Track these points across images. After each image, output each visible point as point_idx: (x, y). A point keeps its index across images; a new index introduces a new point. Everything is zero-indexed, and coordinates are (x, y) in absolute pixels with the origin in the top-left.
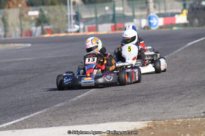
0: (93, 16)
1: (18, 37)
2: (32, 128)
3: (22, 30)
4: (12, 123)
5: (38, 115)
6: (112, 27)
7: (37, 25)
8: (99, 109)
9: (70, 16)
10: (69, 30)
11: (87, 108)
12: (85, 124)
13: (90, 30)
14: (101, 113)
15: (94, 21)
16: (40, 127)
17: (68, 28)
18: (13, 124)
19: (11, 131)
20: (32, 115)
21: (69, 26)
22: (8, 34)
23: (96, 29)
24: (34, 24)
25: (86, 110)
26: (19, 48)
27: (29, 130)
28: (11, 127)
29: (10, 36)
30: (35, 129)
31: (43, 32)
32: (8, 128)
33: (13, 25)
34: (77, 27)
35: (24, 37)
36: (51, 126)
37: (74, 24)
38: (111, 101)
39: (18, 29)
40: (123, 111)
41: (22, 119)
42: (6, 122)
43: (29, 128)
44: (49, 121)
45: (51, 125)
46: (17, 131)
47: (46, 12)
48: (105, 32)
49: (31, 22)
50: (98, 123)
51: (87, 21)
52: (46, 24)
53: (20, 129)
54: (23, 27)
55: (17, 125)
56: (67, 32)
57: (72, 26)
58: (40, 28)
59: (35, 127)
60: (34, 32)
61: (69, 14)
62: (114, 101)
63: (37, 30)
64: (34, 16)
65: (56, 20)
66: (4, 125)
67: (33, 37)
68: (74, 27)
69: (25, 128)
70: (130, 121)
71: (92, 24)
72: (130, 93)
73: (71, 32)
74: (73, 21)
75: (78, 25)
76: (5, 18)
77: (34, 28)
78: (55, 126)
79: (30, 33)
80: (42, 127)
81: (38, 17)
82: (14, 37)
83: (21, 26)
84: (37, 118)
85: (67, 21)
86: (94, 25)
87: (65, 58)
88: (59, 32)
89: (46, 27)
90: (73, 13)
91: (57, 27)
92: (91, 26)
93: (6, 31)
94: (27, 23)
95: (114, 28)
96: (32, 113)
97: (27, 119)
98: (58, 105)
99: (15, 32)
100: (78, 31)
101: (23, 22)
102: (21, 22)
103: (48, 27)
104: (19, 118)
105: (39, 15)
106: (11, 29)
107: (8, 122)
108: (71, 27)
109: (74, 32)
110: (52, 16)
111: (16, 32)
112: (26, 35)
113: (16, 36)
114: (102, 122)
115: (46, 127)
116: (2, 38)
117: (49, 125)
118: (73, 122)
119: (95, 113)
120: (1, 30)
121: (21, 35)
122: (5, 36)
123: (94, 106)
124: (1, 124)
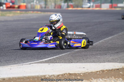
1: (53, 9)
2: (60, 63)
3: (55, 4)
4: (48, 59)
5: (64, 55)
6: (110, 6)
7: (65, 2)
8: (101, 54)
10: (84, 6)
11: (94, 53)
12: (92, 62)
13: (96, 7)
14: (102, 57)
17: (83, 5)
18: (49, 60)
19: (48, 64)
20: (60, 55)
21: (84, 3)
22: (47, 6)
23: (100, 7)
24: (63, 1)
27: (58, 64)
28: (48, 61)
29: (48, 8)
30: (62, 64)
31: (68, 7)
32: (46, 62)
33: (50, 1)
34: (89, 5)
35: (56, 9)
36: (72, 63)
37: (87, 2)
38: (109, 50)
39: (53, 4)
40: (116, 57)
41: (55, 57)
42: (45, 59)
43: (59, 63)
44: (71, 59)
46: (51, 64)
48: (105, 9)
50: (100, 63)
52: (70, 2)
53: (53, 63)
55: (52, 60)
56: (82, 7)
57: (86, 4)
58: (66, 4)
59: (62, 63)
60: (63, 6)
62: (110, 50)
66: (44, 60)
67: (62, 9)
68: (87, 5)
69: (56, 63)
70: (120, 63)
71: (98, 3)
72: (120, 46)
73: (85, 8)
75: (90, 3)
77: (63, 4)
79: (60, 7)
80: (66, 63)
82: (50, 8)
83: (55, 2)
84: (64, 57)
85: (83, 1)
86: (99, 4)
87: (81, 23)
88: (78, 7)
89: (70, 4)
91: (77, 4)
92: (97, 4)
93: (46, 4)
95: (111, 7)
97: (57, 57)
99: (51, 5)
100: (89, 7)
103: (72, 4)
104: (53, 57)
106: (49, 3)
108: (85, 5)
109: (87, 8)
112: (58, 8)
114: (103, 62)
115: (68, 63)
116: (44, 9)
117: (70, 61)
118: (85, 61)
119: (99, 57)
120: (43, 4)
121: (55, 8)
122: (45, 8)
123: (98, 52)
124: (42, 59)
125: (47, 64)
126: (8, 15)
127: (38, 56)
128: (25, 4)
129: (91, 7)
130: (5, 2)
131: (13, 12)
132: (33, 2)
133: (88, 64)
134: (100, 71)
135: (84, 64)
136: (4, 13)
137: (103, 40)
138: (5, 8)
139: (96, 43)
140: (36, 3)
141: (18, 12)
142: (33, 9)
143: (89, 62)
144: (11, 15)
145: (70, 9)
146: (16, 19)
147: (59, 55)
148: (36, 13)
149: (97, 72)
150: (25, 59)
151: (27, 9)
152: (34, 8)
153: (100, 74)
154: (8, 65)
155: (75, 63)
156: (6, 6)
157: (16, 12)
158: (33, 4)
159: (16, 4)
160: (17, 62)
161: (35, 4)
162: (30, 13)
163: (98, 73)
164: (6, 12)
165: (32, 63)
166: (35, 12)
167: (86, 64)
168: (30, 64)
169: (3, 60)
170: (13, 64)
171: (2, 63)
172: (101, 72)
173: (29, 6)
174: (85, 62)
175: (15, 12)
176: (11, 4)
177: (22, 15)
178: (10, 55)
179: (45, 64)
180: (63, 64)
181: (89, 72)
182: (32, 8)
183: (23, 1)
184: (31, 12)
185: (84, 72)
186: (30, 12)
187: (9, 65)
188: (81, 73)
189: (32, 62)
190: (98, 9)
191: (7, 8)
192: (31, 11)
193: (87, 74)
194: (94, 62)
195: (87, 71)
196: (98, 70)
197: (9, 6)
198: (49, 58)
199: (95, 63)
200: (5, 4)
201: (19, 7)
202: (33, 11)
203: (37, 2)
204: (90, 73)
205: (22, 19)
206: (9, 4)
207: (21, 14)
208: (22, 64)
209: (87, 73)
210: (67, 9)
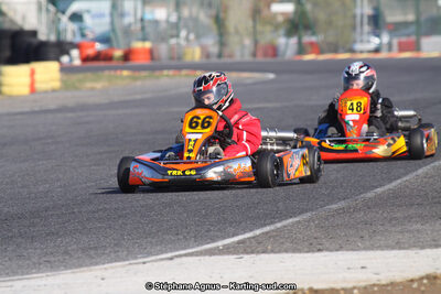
0: (411, 17)
1: (248, 58)
2: (279, 252)
3: (256, 43)
4: (236, 239)
5: (293, 224)
7: (289, 34)
8: (423, 218)
9: (362, 16)
10: (358, 47)
11: (398, 215)
12: (393, 248)
13: (402, 48)
14: (427, 226)
15: (412, 29)
16: (295, 250)
17: (355, 42)
18: (239, 242)
19: (235, 256)
20: (279, 225)
21: (358, 37)
22: (227, 51)
23: (416, 47)
24: (282, 31)
25: (396, 219)
26: (249, 81)
27: (272, 255)
28: (234, 247)
29: (230, 56)
30: (285, 255)
31: (301, 50)
32: (227, 250)
33: (237, 32)
34: (375, 41)
35: (260, 59)
36: (319, 250)
37: (369, 33)
39: (248, 42)
41: (258, 232)
42: (224, 238)
43: (273, 251)
44: (316, 238)
45: (321, 247)
46: (246, 257)
47: (308, 7)
48: (435, 54)
49: (277, 27)
50: (423, 248)
51: (396, 28)
52: (309, 32)
53: (252, 253)
54: (259, 37)
55: (248, 244)
56: (352, 51)
57: (365, 37)
58: (294, 40)
59: (286, 251)
60: (282, 48)
61: (358, 11)
63: (287, 45)
64: (283, 14)
65: (330, 23)
66: (220, 244)
67: (279, 59)
68: (369, 42)
69: (264, 252)
71: (408, 35)
73: (362, 52)
74: (367, 28)
75: (378, 36)
76: (222, 15)
77: (281, 41)
78: (328, 250)
79: (274, 51)
80: (299, 251)
81: (291, 16)
82: (238, 58)
83: (255, 35)
84: (291, 231)
85: (354, 28)
86: (413, 38)
88: (336, 51)
89: (307, 39)
90: (368, 11)
91: (331, 39)
92: (404, 39)
93: (222, 44)
94: (268, 28)
96: (279, 221)
97: (267, 233)
98: (334, 206)
99: (241, 48)
100: (377, 50)
101: (259, 28)
102: (254, 27)
103: (314, 39)
104: (251, 231)
105: (296, 12)
106: (233, 40)
107: (229, 237)
108: (362, 41)
109: (369, 52)
110: (321, 16)
111: (243, 46)
112: (265, 55)
113: (242, 55)
114: (430, 247)
115: (308, 252)
116: (214, 60)
117: (314, 246)
118: (368, 243)
119: (415, 227)
120: (211, 42)
121: (254, 55)
122: (220, 55)
123: (412, 211)
124: (213, 241)
125: (232, 257)
126: (89, 85)
127: (199, 228)
128: (148, 45)
129: (385, 48)
130: (78, 39)
131: (107, 73)
132: (178, 36)
133: (379, 253)
134: (422, 278)
135: (363, 254)
136: (75, 77)
137: (428, 167)
138: (77, 62)
139: (405, 179)
140: (187, 39)
141: (125, 73)
142: (177, 63)
143: (380, 248)
144: (99, 85)
145: (310, 57)
146: (116, 99)
147: (272, 223)
148: (187, 75)
149: (412, 281)
150: (154, 241)
151: (154, 63)
152: (179, 58)
153: (423, 288)
154: (92, 264)
155: (331, 251)
156: (81, 53)
157: (118, 73)
158: (178, 44)
159: (115, 44)
160: (125, 253)
161: (183, 42)
162: (167, 76)
163: (415, 285)
164: (80, 76)
165: (177, 256)
166: (184, 72)
167: (371, 254)
168: (171, 259)
169: (75, 246)
170: (111, 262)
171: (71, 256)
172: (425, 281)
173: (163, 50)
174: (366, 249)
175: (112, 73)
176: (99, 46)
177: (139, 83)
178: (100, 228)
179: (226, 257)
180: (290, 255)
181: (384, 282)
182: (172, 58)
183: (140, 36)
184: (171, 72)
185: (363, 284)
186: (165, 72)
187: (97, 264)
188: (354, 288)
189: (177, 250)
190: (407, 55)
191: (85, 59)
192: (169, 68)
193: (376, 289)
194: (399, 246)
195: (373, 279)
196: (416, 274)
197: (90, 52)
198: (237, 235)
199: (404, 248)
200: (77, 46)
201: (127, 57)
202: (179, 68)
203: (192, 37)
204: (387, 285)
205: (138, 97)
206: (93, 46)
207: (135, 79)
208: (145, 260)
209: (374, 285)
210: (298, 58)
